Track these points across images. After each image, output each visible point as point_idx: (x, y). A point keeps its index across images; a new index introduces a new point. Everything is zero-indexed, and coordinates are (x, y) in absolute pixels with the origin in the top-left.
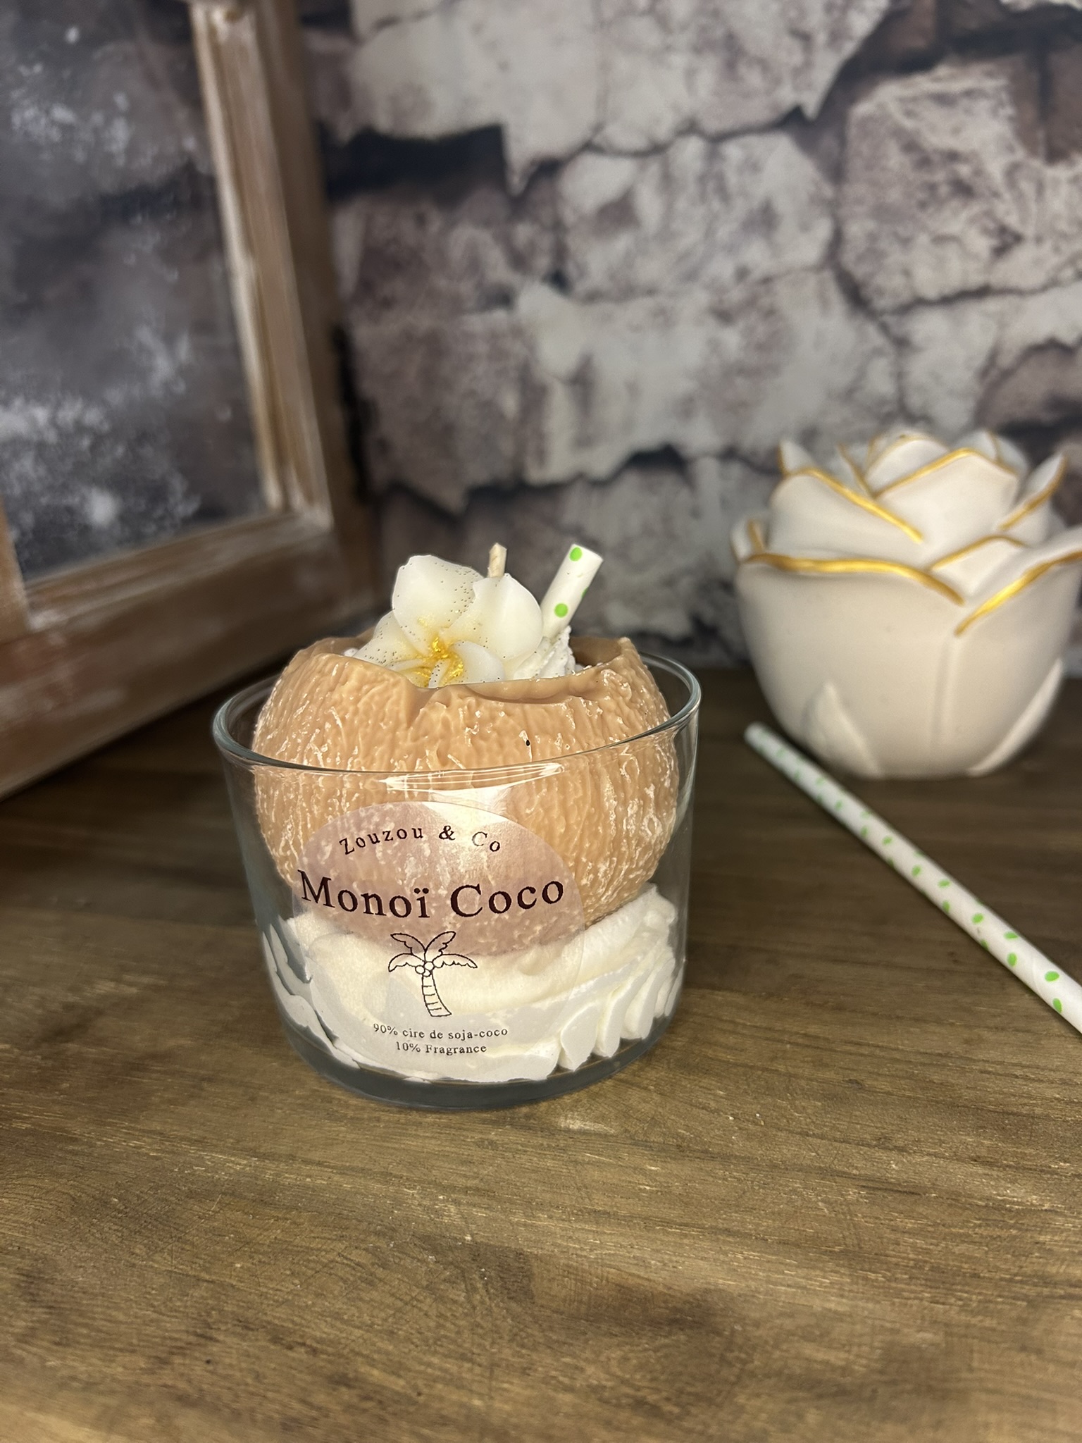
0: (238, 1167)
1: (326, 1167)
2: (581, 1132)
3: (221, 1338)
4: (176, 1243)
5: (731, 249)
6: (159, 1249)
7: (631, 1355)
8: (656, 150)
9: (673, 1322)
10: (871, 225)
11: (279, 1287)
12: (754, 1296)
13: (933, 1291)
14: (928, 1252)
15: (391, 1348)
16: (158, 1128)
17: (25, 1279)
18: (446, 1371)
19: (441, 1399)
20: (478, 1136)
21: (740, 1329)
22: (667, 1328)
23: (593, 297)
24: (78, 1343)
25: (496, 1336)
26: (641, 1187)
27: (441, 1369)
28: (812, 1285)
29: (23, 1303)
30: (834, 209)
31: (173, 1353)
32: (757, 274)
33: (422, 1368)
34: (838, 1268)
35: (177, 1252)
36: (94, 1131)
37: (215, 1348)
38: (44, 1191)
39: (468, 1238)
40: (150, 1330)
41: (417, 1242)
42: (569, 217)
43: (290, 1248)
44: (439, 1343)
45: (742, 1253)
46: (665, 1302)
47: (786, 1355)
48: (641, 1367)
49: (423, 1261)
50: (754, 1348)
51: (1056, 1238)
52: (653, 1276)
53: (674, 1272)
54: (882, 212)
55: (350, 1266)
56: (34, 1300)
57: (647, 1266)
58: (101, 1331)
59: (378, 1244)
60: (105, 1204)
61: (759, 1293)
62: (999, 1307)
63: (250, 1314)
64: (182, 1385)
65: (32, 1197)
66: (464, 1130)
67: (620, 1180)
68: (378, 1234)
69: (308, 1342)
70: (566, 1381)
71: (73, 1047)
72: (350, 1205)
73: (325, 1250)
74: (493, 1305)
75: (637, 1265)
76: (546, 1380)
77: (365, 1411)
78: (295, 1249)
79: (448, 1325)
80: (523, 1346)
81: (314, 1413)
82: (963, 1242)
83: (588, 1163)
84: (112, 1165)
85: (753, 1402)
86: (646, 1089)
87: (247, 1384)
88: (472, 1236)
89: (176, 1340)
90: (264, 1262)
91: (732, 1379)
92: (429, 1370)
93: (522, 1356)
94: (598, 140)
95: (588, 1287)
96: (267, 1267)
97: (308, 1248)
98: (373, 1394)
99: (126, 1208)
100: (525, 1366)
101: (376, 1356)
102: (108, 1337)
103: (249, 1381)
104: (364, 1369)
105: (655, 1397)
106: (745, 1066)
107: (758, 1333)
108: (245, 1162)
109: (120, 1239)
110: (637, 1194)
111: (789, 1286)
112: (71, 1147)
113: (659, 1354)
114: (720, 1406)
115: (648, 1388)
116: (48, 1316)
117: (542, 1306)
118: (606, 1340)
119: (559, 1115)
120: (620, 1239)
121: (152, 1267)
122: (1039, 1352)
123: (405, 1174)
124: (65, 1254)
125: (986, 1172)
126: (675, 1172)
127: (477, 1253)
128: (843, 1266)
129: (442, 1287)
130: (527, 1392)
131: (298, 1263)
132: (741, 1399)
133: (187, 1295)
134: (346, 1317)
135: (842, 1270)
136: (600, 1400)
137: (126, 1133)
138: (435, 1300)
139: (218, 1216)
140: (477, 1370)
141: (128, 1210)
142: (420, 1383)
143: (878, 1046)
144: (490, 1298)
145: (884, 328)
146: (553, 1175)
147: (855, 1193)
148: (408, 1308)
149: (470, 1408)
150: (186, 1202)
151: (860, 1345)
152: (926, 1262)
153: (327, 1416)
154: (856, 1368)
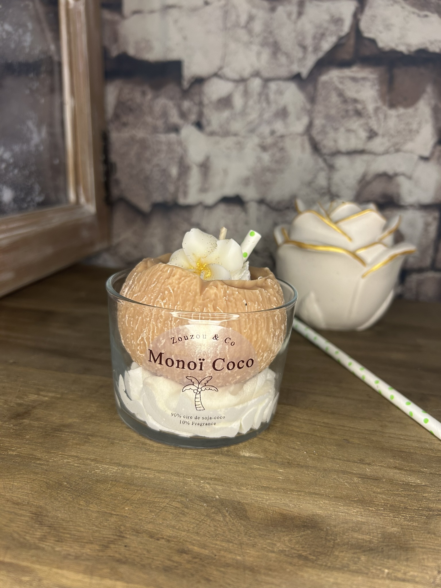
0: (114, 470)
1: (152, 470)
2: (249, 457)
3: (128, 536)
4: (98, 500)
5: (269, 122)
6: (91, 502)
7: (292, 539)
8: (242, 80)
9: (304, 526)
10: (323, 122)
11: (146, 516)
12: (331, 517)
13: (393, 513)
14: (388, 500)
15: (199, 538)
16: (75, 455)
17: (35, 515)
18: (223, 546)
19: (225, 557)
20: (210, 459)
21: (329, 528)
22: (303, 529)
23: (212, 134)
24: (67, 540)
25: (239, 533)
26: (278, 477)
27: (221, 546)
28: (350, 512)
29: (37, 525)
30: (310, 113)
31: (109, 543)
32: (278, 134)
33: (214, 546)
34: (358, 506)
35: (99, 503)
36: (47, 455)
37: (127, 541)
38: (32, 480)
39: (217, 497)
40: (97, 534)
41: (198, 499)
42: (206, 101)
43: (146, 501)
44: (217, 536)
45: (322, 501)
46: (300, 519)
47: (348, 537)
48: (297, 543)
49: (202, 506)
50: (336, 535)
51: (430, 495)
52: (292, 510)
53: (300, 508)
54: (328, 117)
55: (173, 508)
56: (41, 524)
57: (289, 506)
58: (75, 535)
59: (182, 500)
60: (61, 485)
61: (333, 515)
62: (417, 519)
63: (137, 527)
64: (117, 555)
65: (27, 482)
66: (204, 456)
67: (270, 475)
68: (181, 496)
69: (165, 537)
70: (270, 548)
71: (26, 421)
72: (166, 485)
73: (161, 502)
74: (235, 522)
75: (285, 506)
76: (263, 549)
77: (196, 563)
78: (149, 502)
79: (219, 529)
80: (250, 536)
81: (175, 564)
82: (399, 496)
83: (256, 469)
84: (59, 469)
85: (341, 554)
86: (270, 441)
87: (144, 554)
88: (219, 496)
89: (109, 538)
90: (137, 507)
91: (331, 546)
92: (217, 546)
93: (251, 540)
94: (220, 73)
95: (269, 514)
96: (139, 509)
97: (154, 501)
98: (196, 556)
99: (71, 486)
100: (254, 544)
101: (194, 542)
102: (79, 538)
103: (145, 552)
104: (191, 547)
105: (305, 553)
106: (305, 433)
107: (336, 530)
108: (117, 468)
109: (72, 499)
110: (278, 480)
111: (342, 513)
112: (38, 462)
113: (302, 538)
114: (329, 556)
115: (302, 550)
116: (50, 530)
117: (253, 522)
118: (281, 533)
119: (240, 451)
120: (276, 497)
121: (90, 510)
122: (434, 534)
123: (185, 473)
124: (50, 505)
125: (400, 472)
126: (290, 472)
127: (222, 502)
128: (359, 505)
129: (212, 515)
130: (257, 553)
131: (151, 507)
132: (336, 553)
133: (108, 520)
134: (177, 527)
135: (360, 507)
136: (285, 555)
137: (62, 457)
138: (211, 520)
139: (112, 489)
140: (235, 546)
141: (72, 487)
142: (215, 552)
143: (350, 427)
144: (232, 519)
145: (325, 161)
146: (243, 473)
147: (356, 479)
148: (201, 523)
149: (237, 560)
150: (96, 484)
151: (373, 533)
152: (388, 503)
153: (181, 565)
154: (374, 541)
